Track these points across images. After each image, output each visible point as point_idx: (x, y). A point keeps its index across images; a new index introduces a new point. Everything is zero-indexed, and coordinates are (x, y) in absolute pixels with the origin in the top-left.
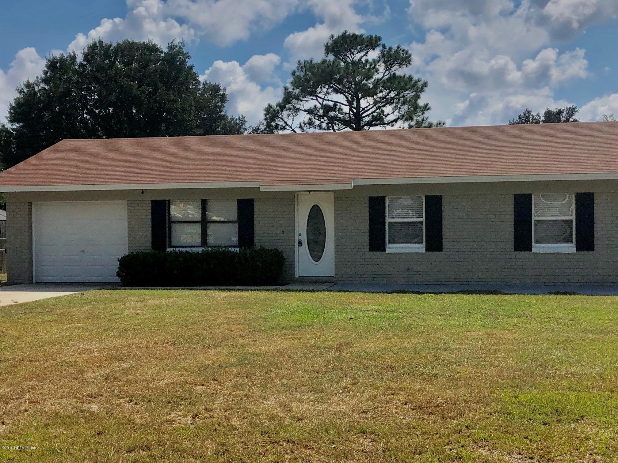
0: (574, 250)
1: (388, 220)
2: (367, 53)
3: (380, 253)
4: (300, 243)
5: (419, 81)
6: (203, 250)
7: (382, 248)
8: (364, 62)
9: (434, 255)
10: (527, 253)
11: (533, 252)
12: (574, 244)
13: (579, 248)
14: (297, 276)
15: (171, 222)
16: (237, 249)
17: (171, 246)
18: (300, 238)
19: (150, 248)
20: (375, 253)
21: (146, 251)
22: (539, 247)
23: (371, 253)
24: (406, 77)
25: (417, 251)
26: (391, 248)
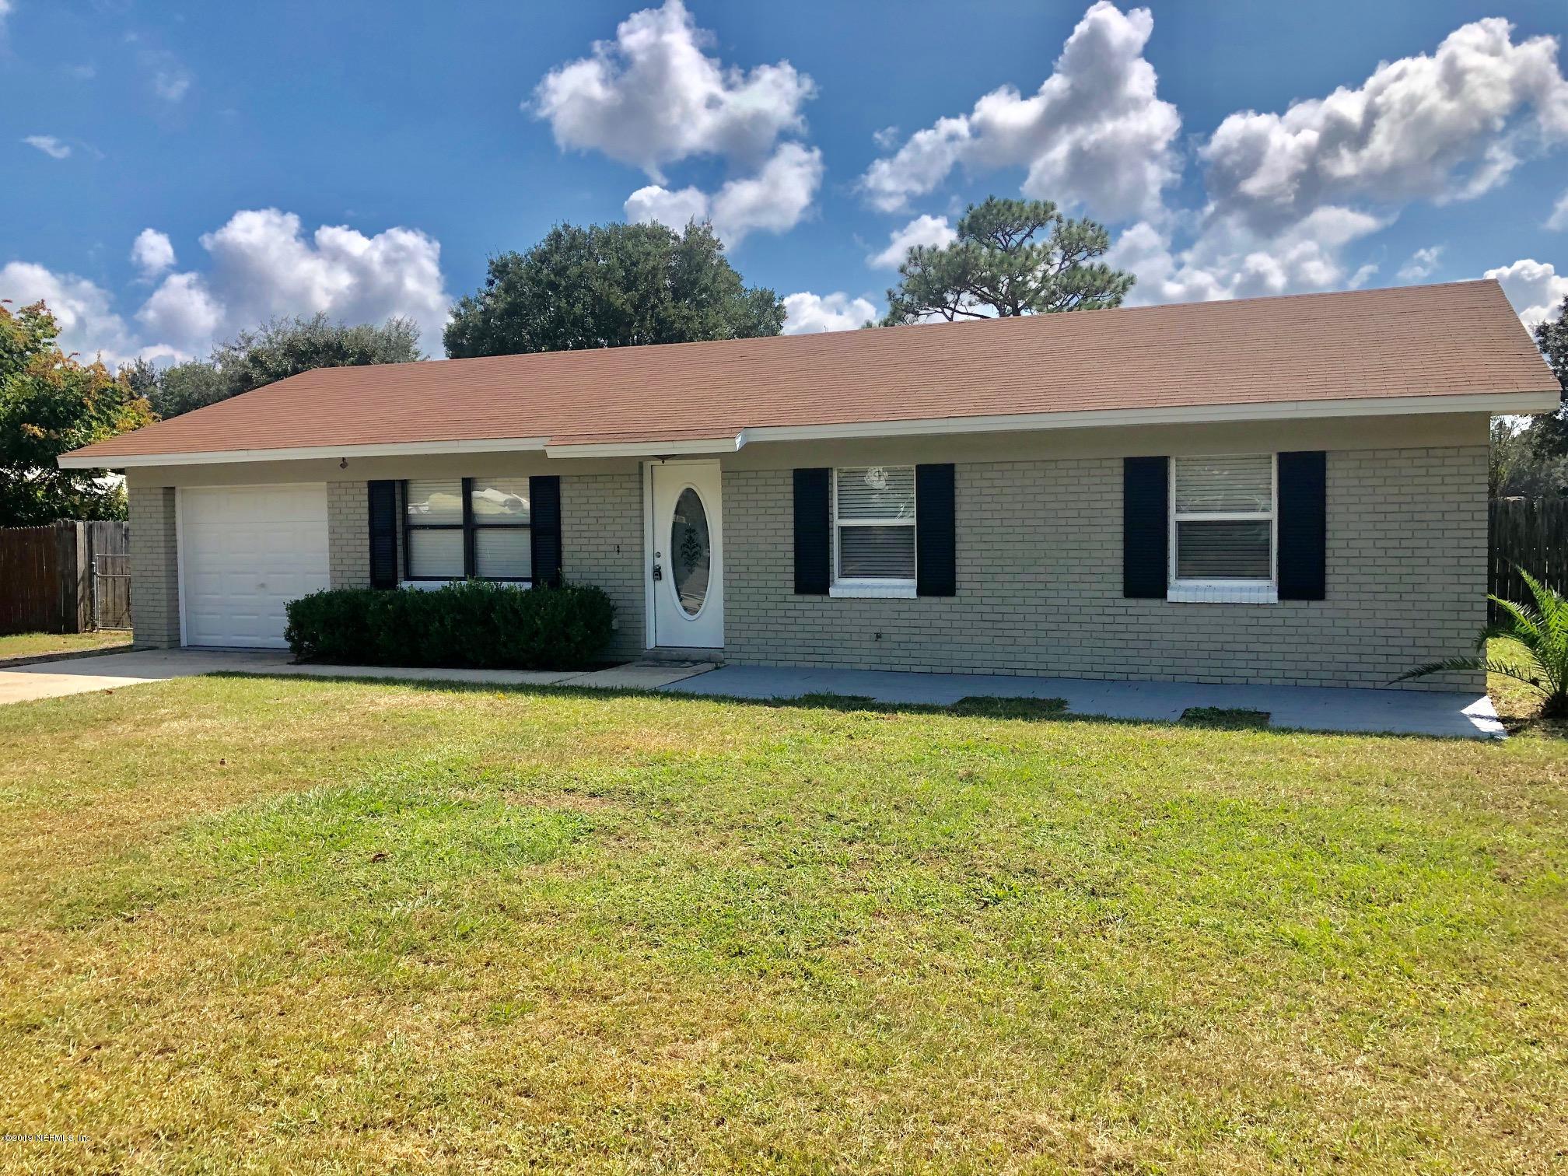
0: (1273, 597)
1: (837, 522)
2: (1031, 232)
3: (817, 598)
4: (657, 573)
5: (1120, 275)
6: (470, 586)
7: (823, 588)
8: (1028, 248)
9: (936, 604)
10: (1156, 602)
11: (1169, 599)
12: (1273, 582)
13: (1286, 592)
14: (651, 644)
15: (409, 528)
16: (528, 586)
17: (409, 577)
18: (658, 561)
19: (368, 581)
20: (808, 598)
21: (359, 587)
22: (1187, 589)
23: (800, 598)
24: (1094, 268)
25: (898, 594)
26: (843, 587)
